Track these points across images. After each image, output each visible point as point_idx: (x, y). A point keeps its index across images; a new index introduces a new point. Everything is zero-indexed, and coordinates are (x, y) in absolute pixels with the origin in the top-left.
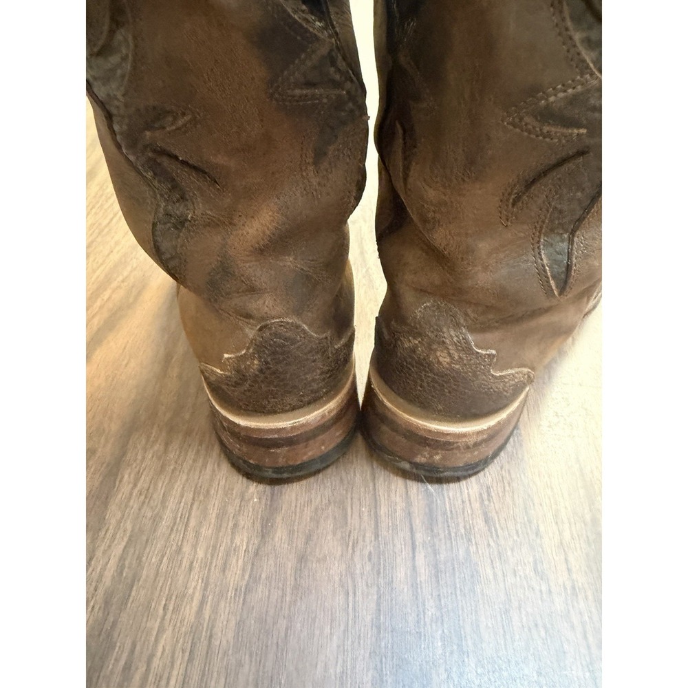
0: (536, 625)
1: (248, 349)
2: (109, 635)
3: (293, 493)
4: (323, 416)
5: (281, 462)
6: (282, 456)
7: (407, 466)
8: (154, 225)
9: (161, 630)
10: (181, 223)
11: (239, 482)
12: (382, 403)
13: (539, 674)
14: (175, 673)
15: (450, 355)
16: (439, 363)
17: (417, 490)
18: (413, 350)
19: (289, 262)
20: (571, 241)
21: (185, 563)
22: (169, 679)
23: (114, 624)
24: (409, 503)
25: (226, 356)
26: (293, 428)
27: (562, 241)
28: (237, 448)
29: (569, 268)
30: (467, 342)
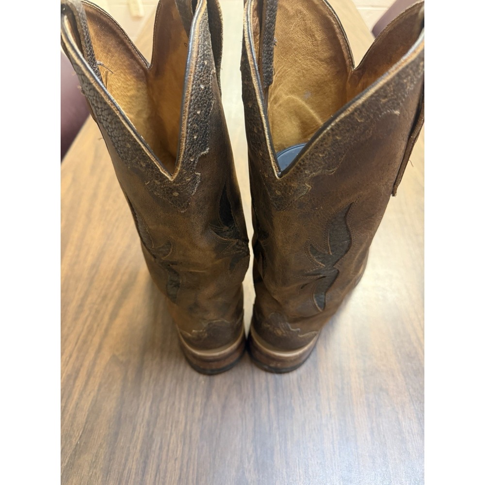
0: (315, 429)
1: (203, 330)
2: (151, 436)
3: (218, 379)
4: (232, 349)
5: (214, 367)
6: (214, 366)
7: (266, 367)
8: (167, 285)
9: (171, 434)
10: (177, 285)
11: (195, 375)
12: (256, 342)
13: (314, 446)
14: (179, 449)
15: (282, 331)
16: (278, 334)
17: (271, 377)
18: (268, 328)
19: (220, 300)
20: (325, 295)
21: (177, 409)
22: (177, 451)
23: (153, 432)
24: (267, 382)
25: (194, 331)
26: (219, 356)
27: (322, 294)
28: (195, 362)
29: (325, 304)
30: (288, 327)
